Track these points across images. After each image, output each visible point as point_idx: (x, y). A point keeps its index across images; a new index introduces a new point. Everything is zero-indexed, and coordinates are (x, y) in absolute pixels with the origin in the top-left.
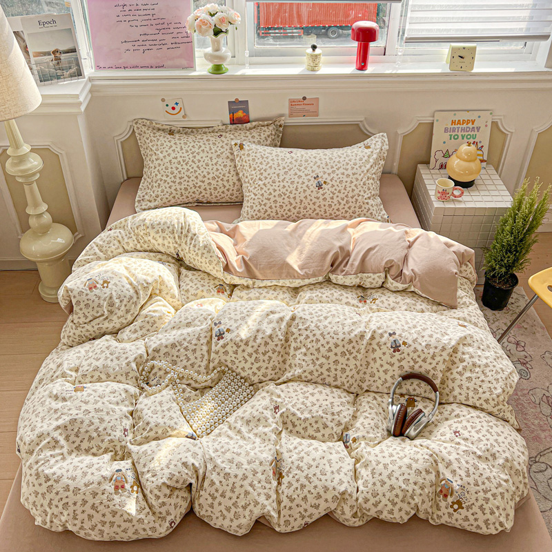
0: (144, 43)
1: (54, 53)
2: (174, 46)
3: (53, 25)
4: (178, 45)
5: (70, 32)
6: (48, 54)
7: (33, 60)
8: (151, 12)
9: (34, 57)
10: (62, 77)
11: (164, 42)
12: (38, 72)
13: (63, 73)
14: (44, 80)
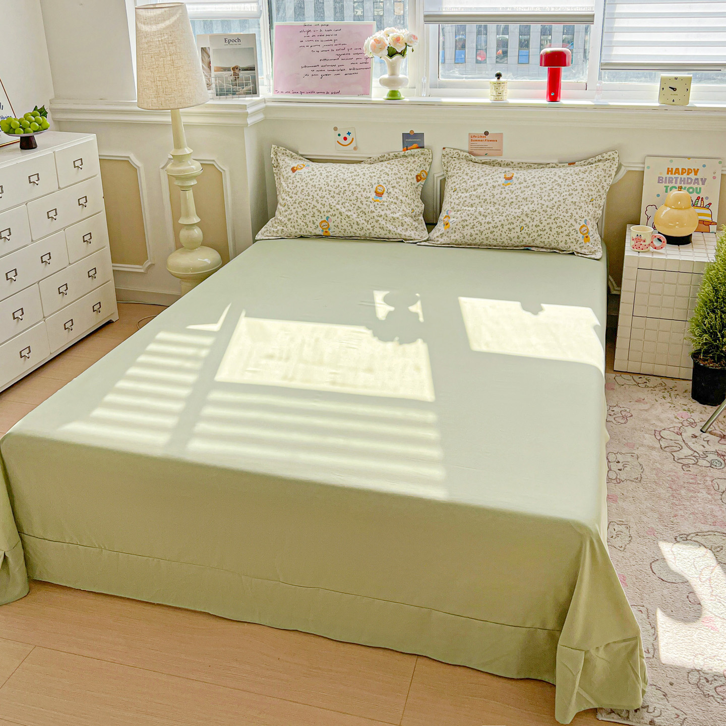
0: (323, 69)
1: (233, 69)
2: (352, 72)
3: (238, 43)
4: (355, 71)
5: (252, 51)
6: (228, 69)
7: (213, 73)
8: (333, 38)
9: (215, 71)
10: (237, 93)
11: (342, 68)
12: (216, 86)
13: (239, 89)
14: (220, 95)
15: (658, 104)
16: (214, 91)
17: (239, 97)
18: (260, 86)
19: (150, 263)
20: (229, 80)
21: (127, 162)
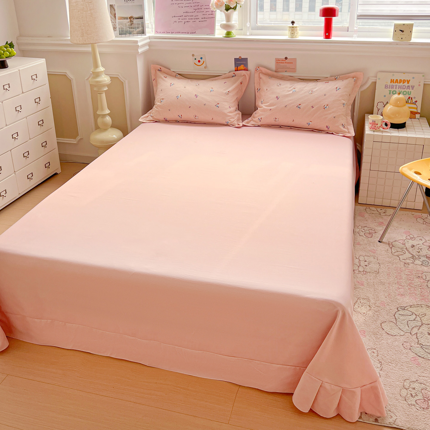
0: (185, 18)
1: (130, 18)
2: (203, 20)
3: (132, 2)
4: (205, 20)
5: (141, 7)
6: (127, 18)
7: (117, 21)
9: (118, 19)
10: (132, 33)
11: (197, 17)
12: (119, 29)
13: (133, 31)
14: (122, 34)
15: (392, 41)
16: (118, 32)
17: (133, 36)
18: (146, 29)
19: (80, 138)
20: (127, 24)
21: (65, 76)
